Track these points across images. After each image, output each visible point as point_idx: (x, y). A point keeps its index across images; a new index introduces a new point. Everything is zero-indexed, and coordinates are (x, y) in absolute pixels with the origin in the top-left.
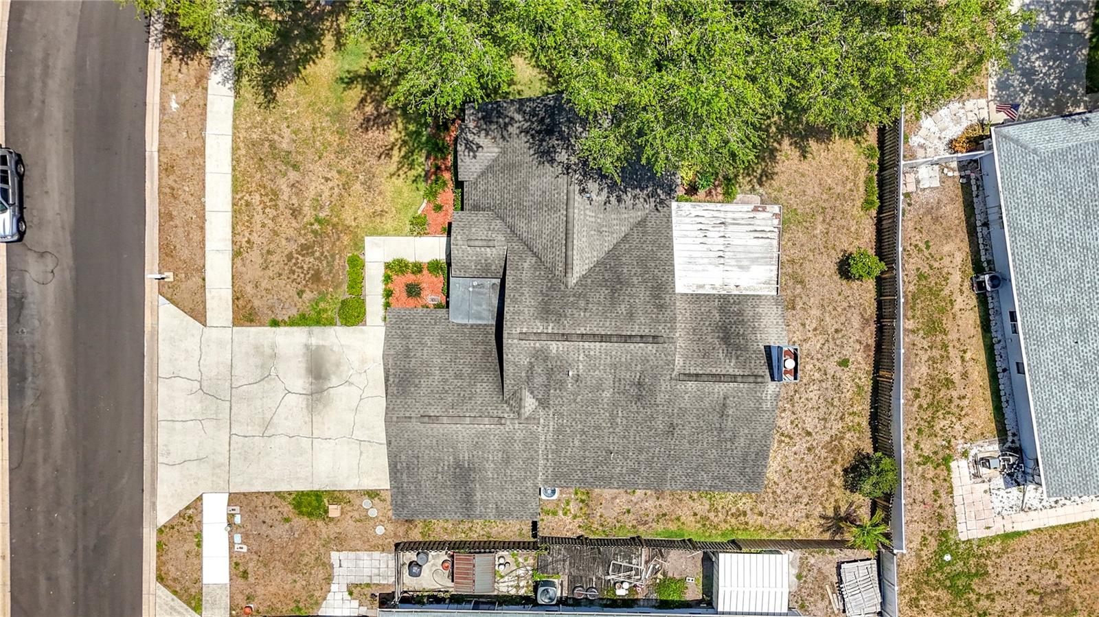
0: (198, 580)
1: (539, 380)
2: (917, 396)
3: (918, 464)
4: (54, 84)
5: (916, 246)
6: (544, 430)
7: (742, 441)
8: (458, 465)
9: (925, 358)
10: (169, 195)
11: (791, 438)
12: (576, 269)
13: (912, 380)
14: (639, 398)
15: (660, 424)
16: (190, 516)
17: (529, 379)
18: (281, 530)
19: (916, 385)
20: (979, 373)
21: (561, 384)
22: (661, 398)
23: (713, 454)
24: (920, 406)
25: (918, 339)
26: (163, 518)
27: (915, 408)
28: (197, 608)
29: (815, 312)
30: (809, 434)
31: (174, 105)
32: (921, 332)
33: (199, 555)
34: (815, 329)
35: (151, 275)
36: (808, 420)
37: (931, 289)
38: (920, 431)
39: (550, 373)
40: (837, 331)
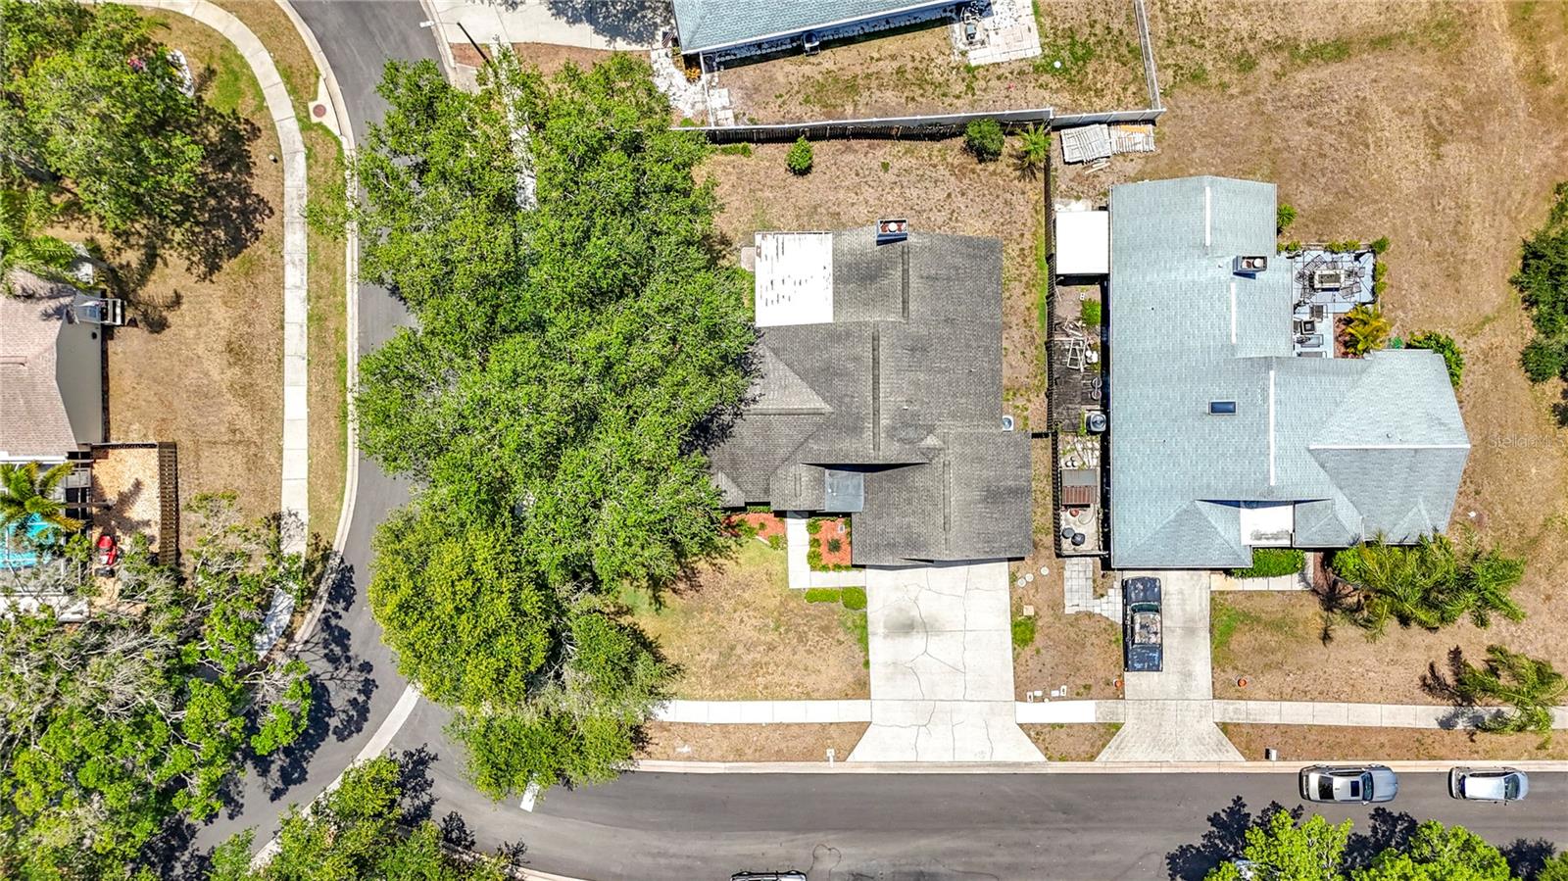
0: (1093, 726)
1: (912, 434)
2: (913, 99)
3: (973, 95)
4: (673, 848)
5: (780, 106)
6: (953, 428)
7: (958, 261)
8: (985, 500)
9: (878, 94)
10: (761, 754)
11: (954, 211)
12: (818, 405)
13: (899, 104)
14: (924, 350)
15: (946, 331)
16: (1036, 733)
17: (911, 442)
18: (1047, 657)
19: (903, 100)
20: (891, 44)
21: (915, 415)
22: (924, 331)
23: (969, 284)
24: (922, 95)
25: (862, 101)
26: (1039, 757)
27: (924, 100)
28: (1117, 727)
29: (841, 194)
30: (949, 195)
31: (686, 749)
32: (856, 98)
33: (1071, 726)
34: (857, 194)
35: (832, 767)
36: (937, 197)
37: (817, 92)
38: (945, 95)
39: (906, 425)
40: (857, 175)
